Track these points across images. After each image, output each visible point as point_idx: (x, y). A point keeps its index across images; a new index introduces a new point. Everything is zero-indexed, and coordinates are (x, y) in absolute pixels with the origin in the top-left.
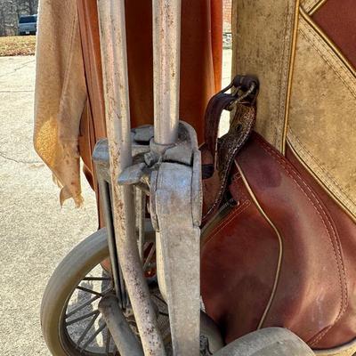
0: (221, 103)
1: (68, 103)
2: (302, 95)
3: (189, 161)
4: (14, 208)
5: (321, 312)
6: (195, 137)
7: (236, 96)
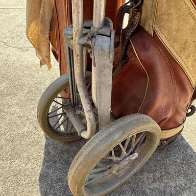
0: (124, 10)
1: (44, 12)
2: (163, 5)
3: (109, 34)
4: (14, 71)
5: (164, 111)
6: (112, 24)
7: (132, 6)
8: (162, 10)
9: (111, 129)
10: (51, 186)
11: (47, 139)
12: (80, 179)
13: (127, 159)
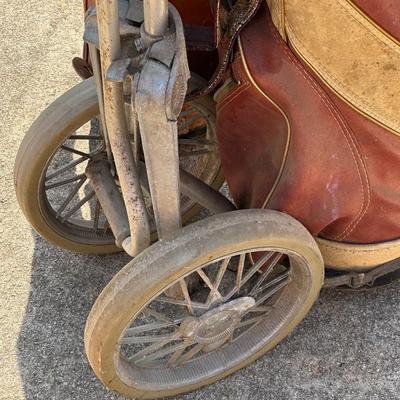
8: (293, 4)
9: (175, 244)
10: (48, 365)
11: (38, 240)
12: (107, 336)
13: (222, 308)
